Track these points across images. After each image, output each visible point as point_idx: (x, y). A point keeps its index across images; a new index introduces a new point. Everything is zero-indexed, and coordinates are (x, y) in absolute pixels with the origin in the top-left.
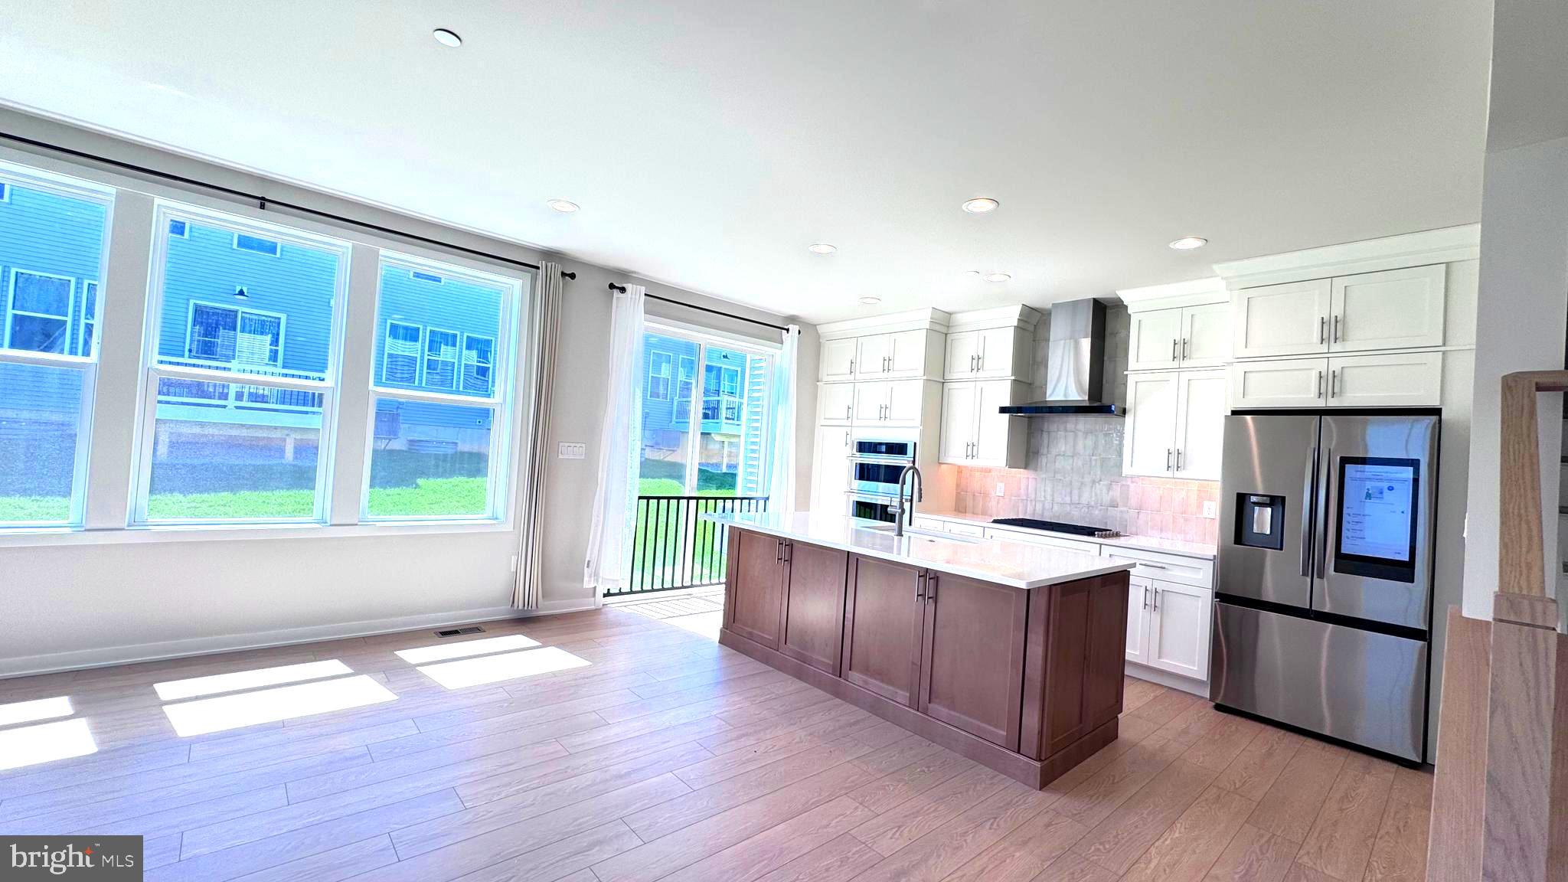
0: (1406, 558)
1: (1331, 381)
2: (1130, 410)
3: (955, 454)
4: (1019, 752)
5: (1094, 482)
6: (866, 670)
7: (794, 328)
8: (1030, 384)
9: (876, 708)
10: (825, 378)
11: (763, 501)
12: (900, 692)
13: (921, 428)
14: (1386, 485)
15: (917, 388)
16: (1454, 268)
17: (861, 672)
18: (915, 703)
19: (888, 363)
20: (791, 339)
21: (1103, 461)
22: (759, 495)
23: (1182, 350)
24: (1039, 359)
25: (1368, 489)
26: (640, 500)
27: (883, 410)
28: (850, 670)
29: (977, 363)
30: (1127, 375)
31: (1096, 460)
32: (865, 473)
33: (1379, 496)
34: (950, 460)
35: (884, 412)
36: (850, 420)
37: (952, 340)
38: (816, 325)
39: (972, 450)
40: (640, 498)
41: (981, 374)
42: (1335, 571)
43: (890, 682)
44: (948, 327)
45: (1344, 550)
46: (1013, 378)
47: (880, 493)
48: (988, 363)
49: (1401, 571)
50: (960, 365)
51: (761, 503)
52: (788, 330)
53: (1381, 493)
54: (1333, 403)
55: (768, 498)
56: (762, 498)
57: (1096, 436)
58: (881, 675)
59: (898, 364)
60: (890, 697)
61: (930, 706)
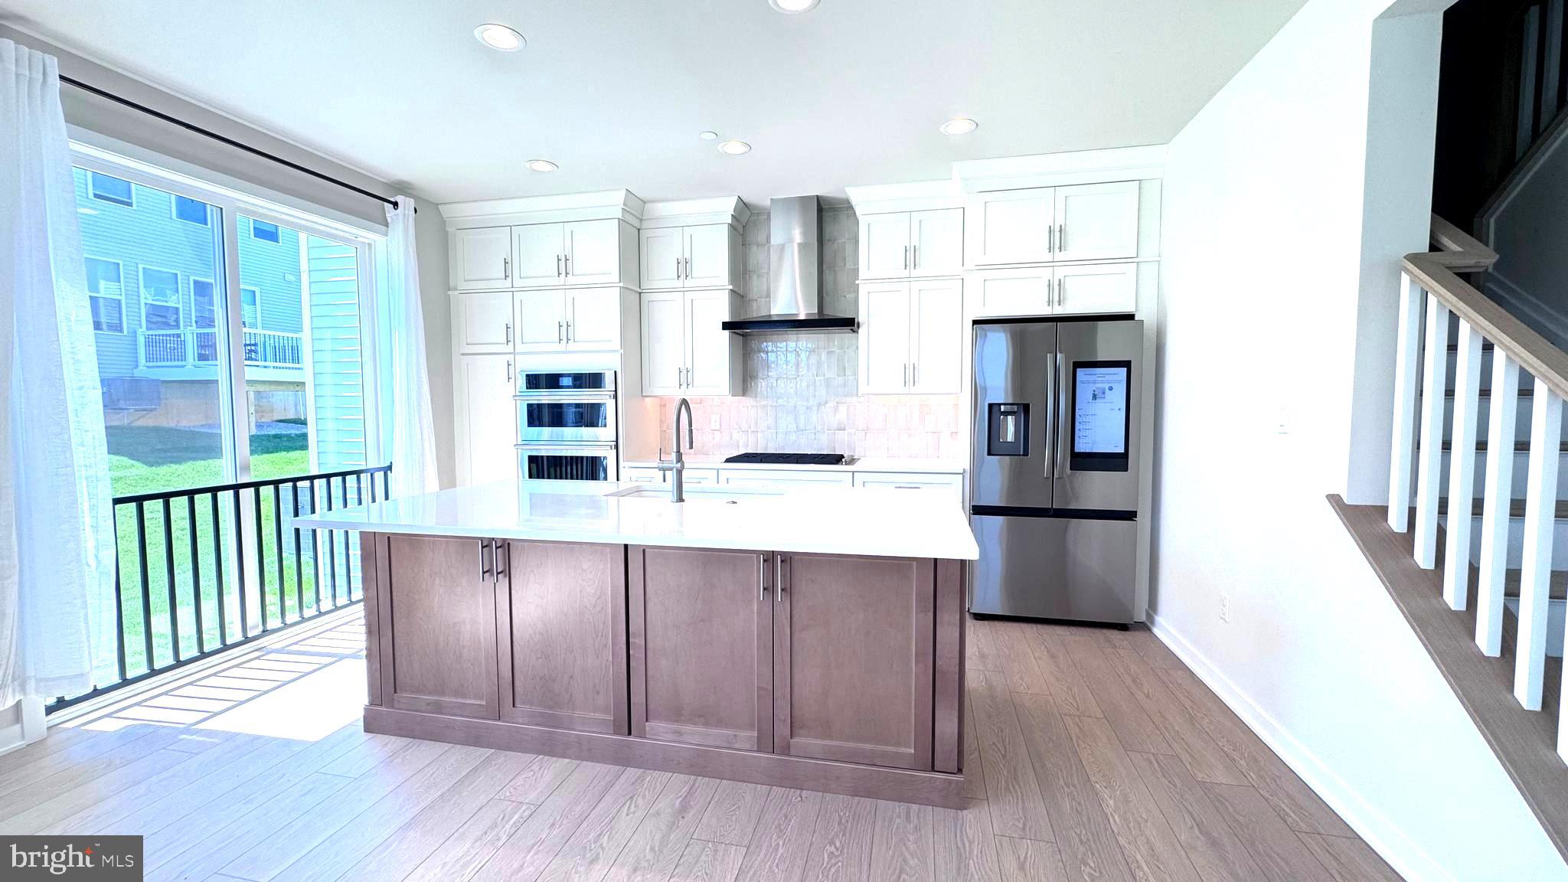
0: (1122, 450)
1: (1056, 290)
2: (864, 323)
3: (665, 385)
4: (933, 770)
5: (819, 405)
6: (677, 714)
7: (406, 203)
8: (743, 297)
9: (700, 765)
10: (462, 286)
11: (382, 473)
12: (743, 734)
13: (622, 351)
14: (1107, 386)
15: (612, 298)
16: (1145, 185)
17: (668, 719)
18: (768, 742)
19: (564, 265)
20: (402, 219)
21: (827, 381)
22: (372, 464)
23: (911, 257)
24: (750, 267)
25: (1094, 391)
26: (118, 507)
27: (564, 329)
28: (647, 721)
29: (684, 267)
30: (858, 285)
31: (820, 381)
32: (537, 416)
33: (1103, 396)
34: (658, 392)
35: (565, 332)
36: (511, 344)
37: (648, 238)
38: (437, 204)
39: (686, 376)
40: (117, 501)
41: (689, 283)
42: (1071, 469)
43: (720, 723)
44: (641, 220)
45: (1077, 450)
46: (731, 287)
47: (569, 441)
48: (697, 269)
49: (1116, 462)
50: (661, 269)
51: (379, 477)
52: (395, 204)
53: (1104, 393)
54: (1058, 311)
55: (390, 468)
56: (379, 469)
57: (819, 355)
58: (705, 716)
59: (579, 265)
60: (725, 745)
61: (796, 740)
